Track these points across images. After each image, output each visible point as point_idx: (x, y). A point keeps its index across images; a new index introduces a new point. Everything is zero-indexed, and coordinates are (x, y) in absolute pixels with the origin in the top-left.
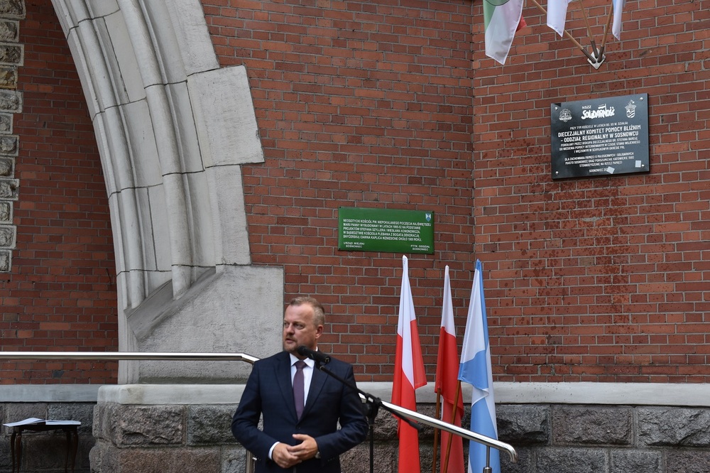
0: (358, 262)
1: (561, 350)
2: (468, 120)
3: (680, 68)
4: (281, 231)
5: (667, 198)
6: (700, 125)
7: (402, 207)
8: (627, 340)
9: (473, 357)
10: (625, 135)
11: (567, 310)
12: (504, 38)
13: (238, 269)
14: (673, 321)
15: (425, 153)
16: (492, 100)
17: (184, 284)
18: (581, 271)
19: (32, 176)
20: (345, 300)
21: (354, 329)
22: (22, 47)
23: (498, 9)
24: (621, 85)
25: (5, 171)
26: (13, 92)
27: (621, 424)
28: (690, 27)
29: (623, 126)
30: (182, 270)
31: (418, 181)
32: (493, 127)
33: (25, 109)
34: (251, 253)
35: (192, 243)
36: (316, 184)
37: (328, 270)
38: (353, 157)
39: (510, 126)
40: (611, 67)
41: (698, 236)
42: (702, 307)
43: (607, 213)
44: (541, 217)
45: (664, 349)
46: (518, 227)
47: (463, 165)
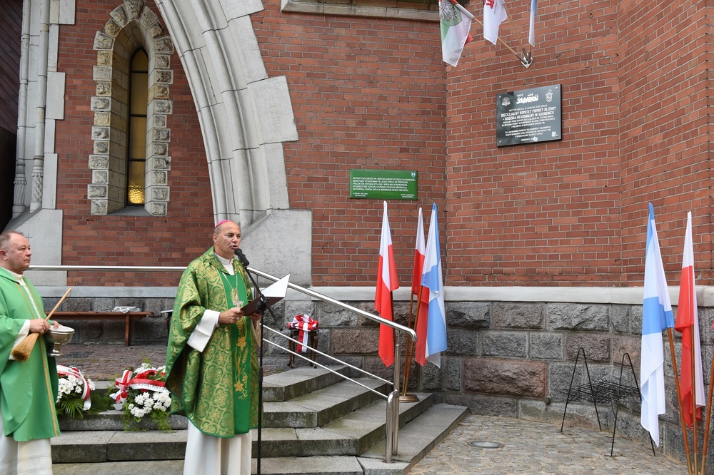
0: (363, 206)
1: (502, 265)
2: (443, 107)
3: (583, 65)
4: (311, 186)
5: (573, 158)
6: (596, 106)
7: (395, 168)
8: (545, 257)
9: (429, 269)
10: (545, 114)
11: (504, 237)
12: (456, 49)
13: (281, 211)
14: (576, 243)
15: (411, 131)
16: (458, 93)
17: (247, 223)
18: (516, 210)
19: (178, 154)
20: (355, 232)
21: (360, 251)
22: (172, 71)
23: (451, 29)
25: (162, 152)
26: (166, 101)
27: (537, 315)
28: (590, 36)
29: (544, 108)
30: (245, 213)
31: (406, 150)
32: (459, 112)
33: (174, 112)
34: (290, 201)
35: (252, 195)
36: (335, 154)
37: (342, 212)
38: (360, 135)
39: (470, 111)
40: (537, 67)
41: (593, 184)
42: (595, 234)
43: (533, 169)
44: (490, 173)
45: (569, 263)
46: (475, 181)
47: (439, 138)
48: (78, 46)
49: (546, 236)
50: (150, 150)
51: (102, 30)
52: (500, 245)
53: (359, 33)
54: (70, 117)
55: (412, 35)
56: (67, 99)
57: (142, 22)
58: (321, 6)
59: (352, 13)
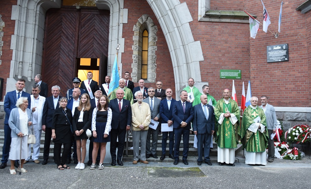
0: (224, 81)
2: (249, 50)
3: (295, 38)
4: (208, 75)
5: (293, 66)
6: (300, 50)
7: (234, 69)
8: (284, 98)
9: (248, 101)
10: (283, 53)
11: (270, 91)
12: (255, 33)
13: (199, 83)
14: (294, 94)
15: (239, 57)
16: (254, 45)
18: (274, 83)
19: (159, 63)
22: (157, 37)
23: (253, 27)
24: (282, 42)
25: (154, 62)
26: (155, 46)
28: (297, 29)
29: (282, 51)
31: (237, 63)
32: (254, 51)
33: (157, 50)
34: (202, 79)
36: (215, 65)
37: (218, 83)
38: (223, 59)
39: (258, 51)
40: (280, 38)
41: (299, 75)
42: (300, 90)
43: (279, 70)
44: (265, 71)
45: (292, 100)
46: (260, 73)
47: (247, 60)
48: (128, 30)
49: (284, 91)
50: (150, 62)
51: (136, 25)
52: (269, 93)
53: (222, 27)
54: (126, 52)
55: (238, 27)
56: (125, 46)
57: (148, 22)
58: (211, 19)
59: (220, 21)
